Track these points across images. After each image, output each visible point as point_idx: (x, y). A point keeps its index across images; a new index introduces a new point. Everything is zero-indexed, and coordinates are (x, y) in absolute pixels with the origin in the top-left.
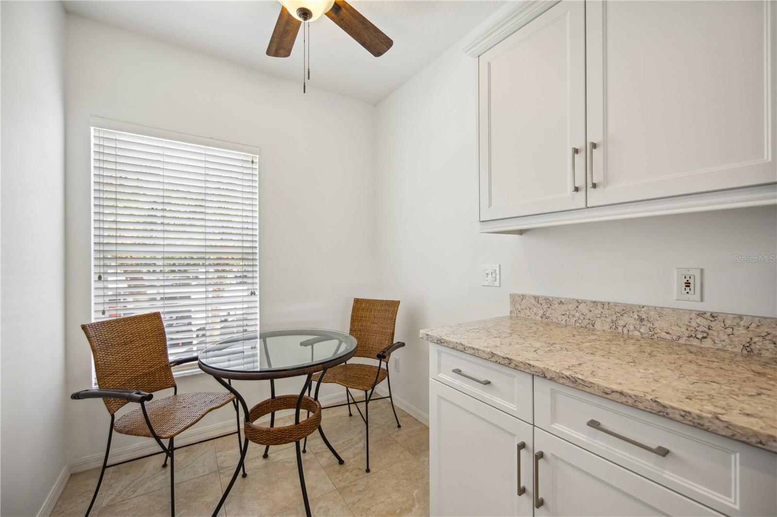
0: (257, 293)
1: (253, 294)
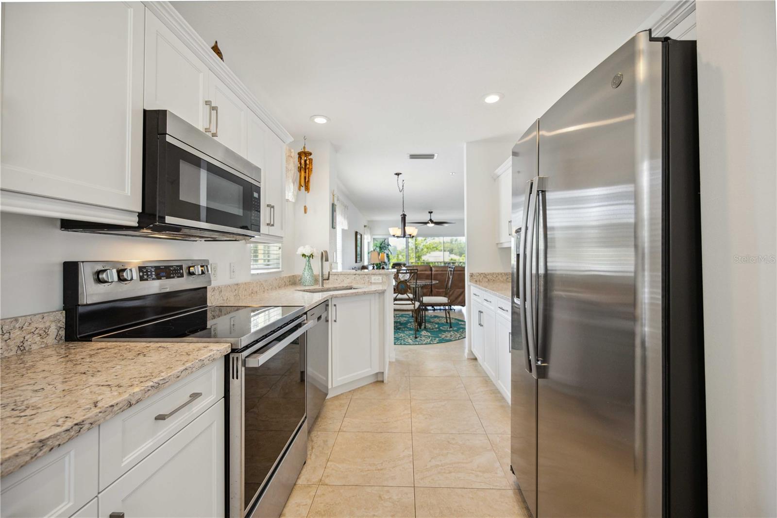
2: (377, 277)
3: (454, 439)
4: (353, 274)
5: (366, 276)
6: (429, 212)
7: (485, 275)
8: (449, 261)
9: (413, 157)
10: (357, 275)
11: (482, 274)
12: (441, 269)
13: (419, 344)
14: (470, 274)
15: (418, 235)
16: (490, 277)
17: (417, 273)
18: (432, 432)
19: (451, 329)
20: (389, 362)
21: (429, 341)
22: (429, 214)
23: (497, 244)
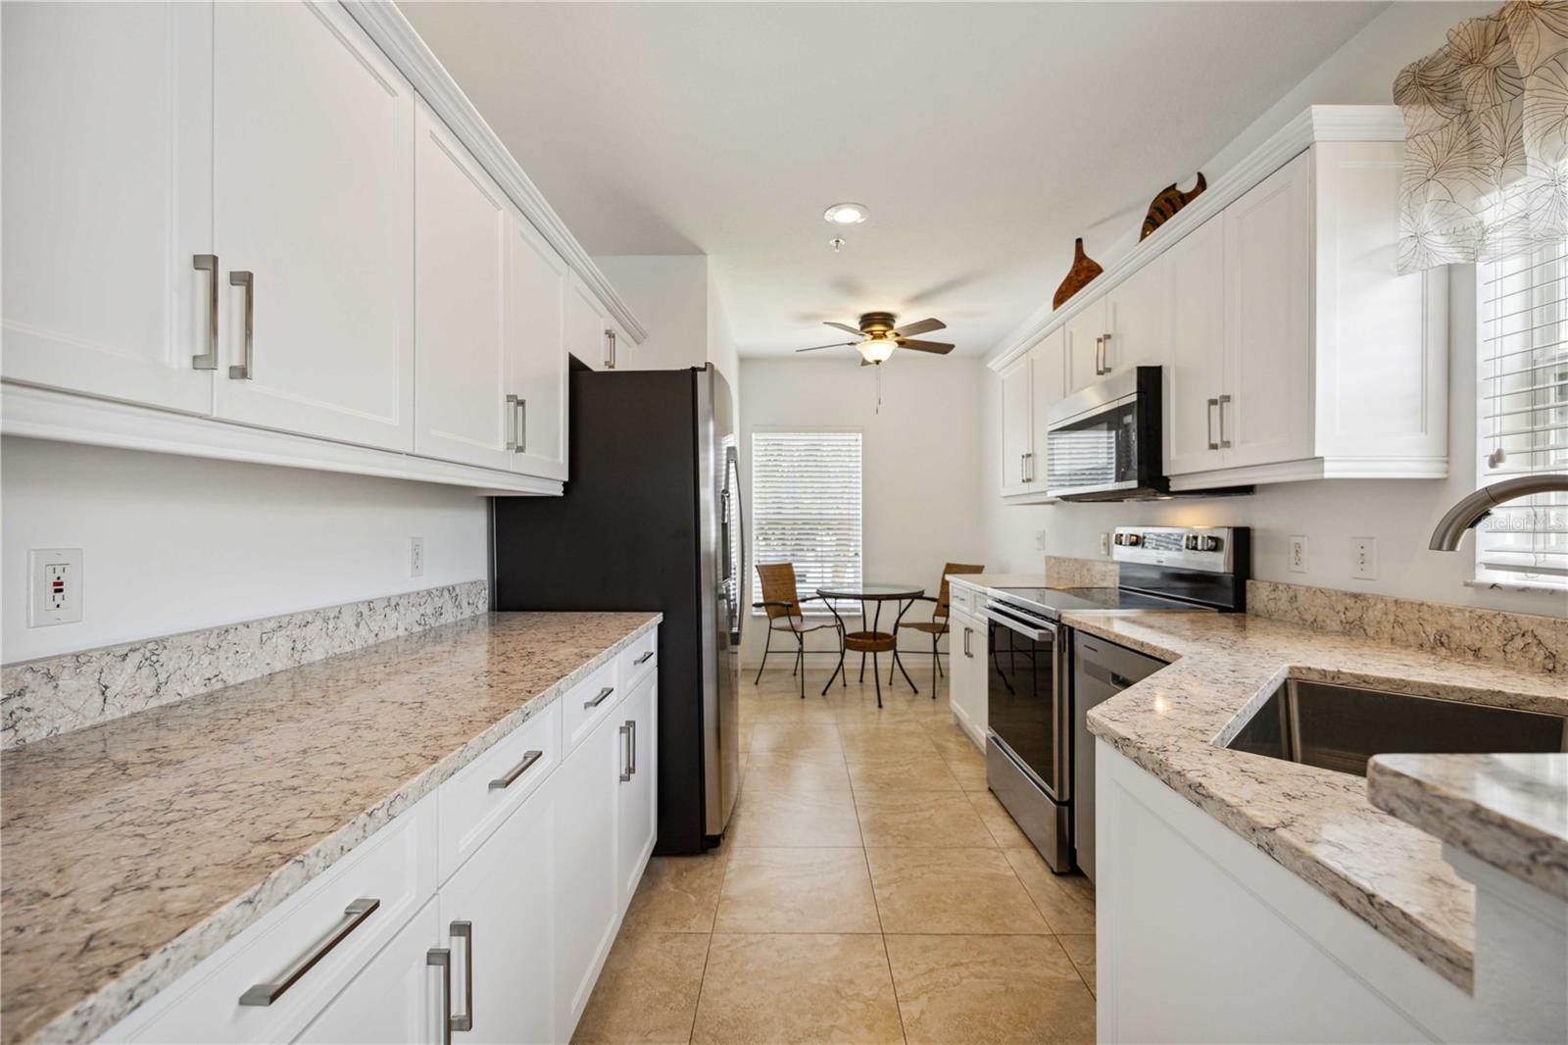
0: (860, 554)
1: (857, 554)
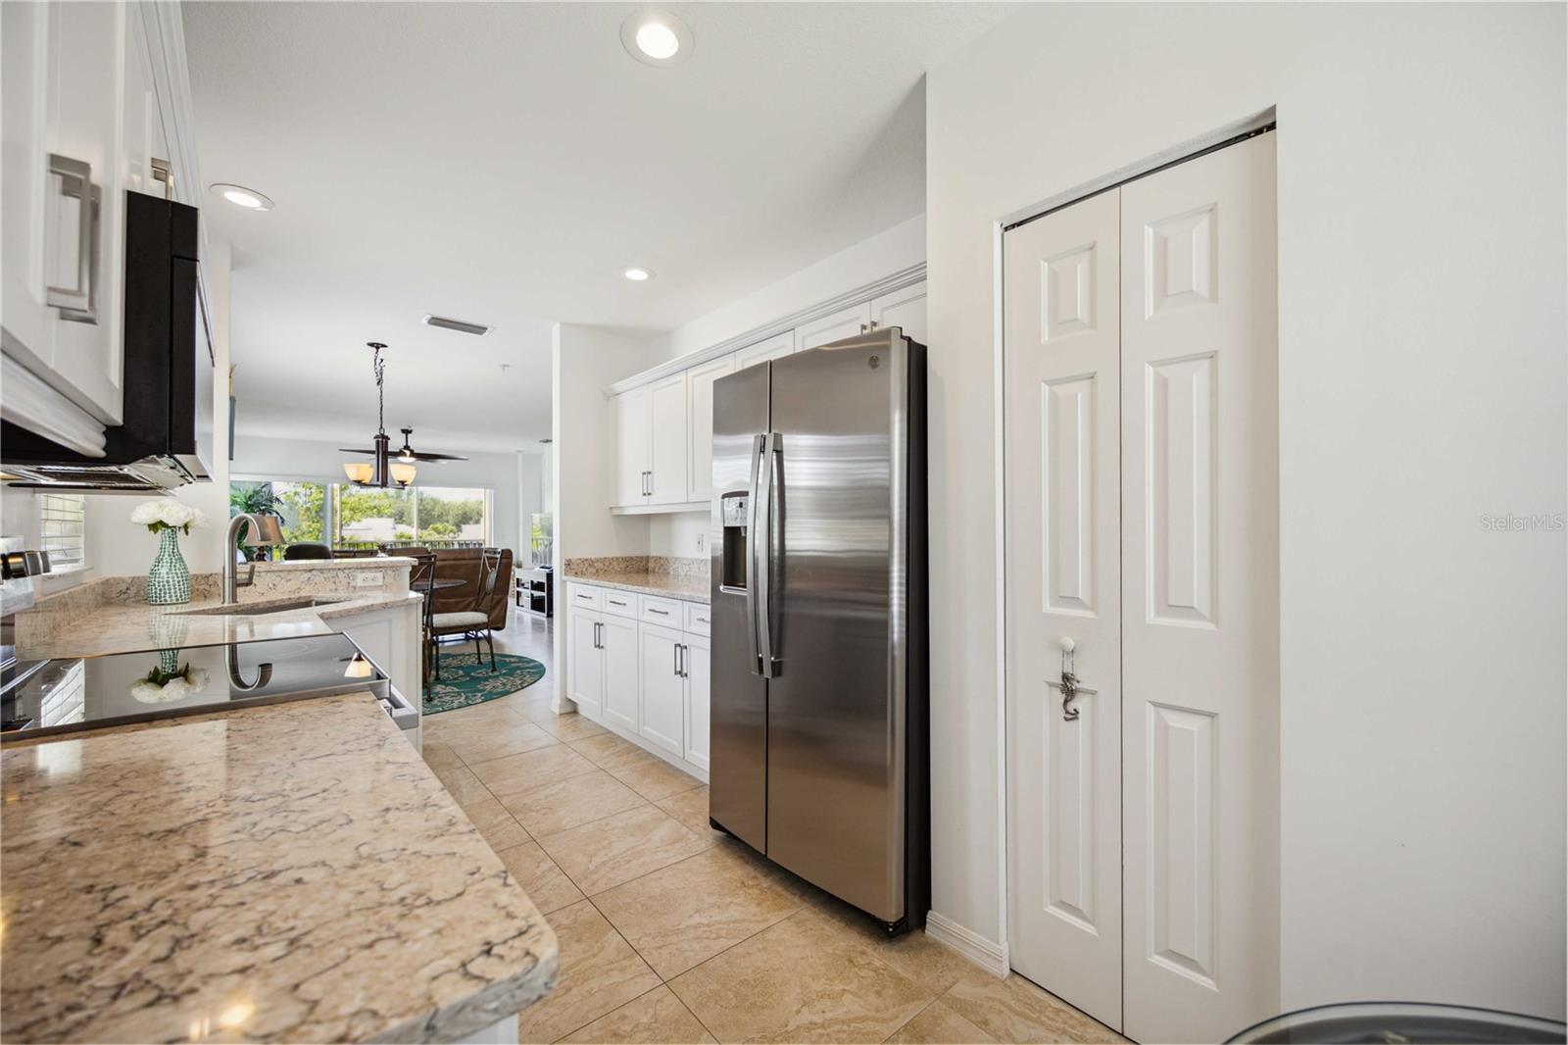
2: (370, 575)
3: (607, 824)
4: (305, 570)
5: (340, 573)
6: (403, 431)
7: (591, 563)
8: (395, 540)
9: (437, 321)
10: (314, 572)
11: (586, 560)
12: (453, 556)
13: (444, 711)
14: (567, 560)
15: (416, 483)
16: (599, 565)
17: (434, 563)
18: (567, 828)
19: (496, 673)
20: (423, 746)
21: (462, 699)
22: (404, 435)
23: (611, 508)
